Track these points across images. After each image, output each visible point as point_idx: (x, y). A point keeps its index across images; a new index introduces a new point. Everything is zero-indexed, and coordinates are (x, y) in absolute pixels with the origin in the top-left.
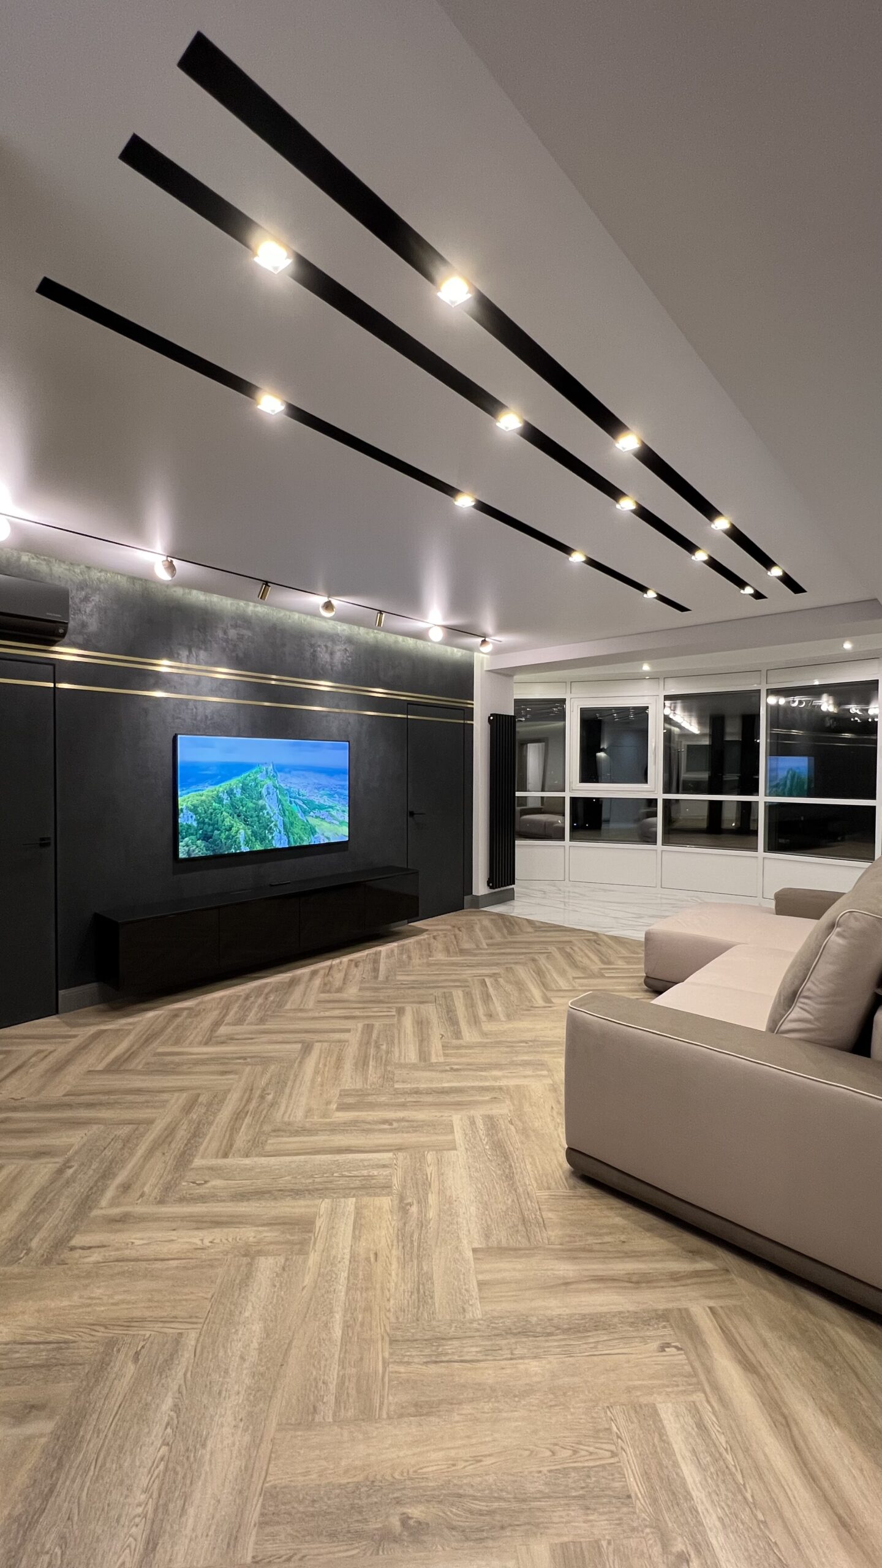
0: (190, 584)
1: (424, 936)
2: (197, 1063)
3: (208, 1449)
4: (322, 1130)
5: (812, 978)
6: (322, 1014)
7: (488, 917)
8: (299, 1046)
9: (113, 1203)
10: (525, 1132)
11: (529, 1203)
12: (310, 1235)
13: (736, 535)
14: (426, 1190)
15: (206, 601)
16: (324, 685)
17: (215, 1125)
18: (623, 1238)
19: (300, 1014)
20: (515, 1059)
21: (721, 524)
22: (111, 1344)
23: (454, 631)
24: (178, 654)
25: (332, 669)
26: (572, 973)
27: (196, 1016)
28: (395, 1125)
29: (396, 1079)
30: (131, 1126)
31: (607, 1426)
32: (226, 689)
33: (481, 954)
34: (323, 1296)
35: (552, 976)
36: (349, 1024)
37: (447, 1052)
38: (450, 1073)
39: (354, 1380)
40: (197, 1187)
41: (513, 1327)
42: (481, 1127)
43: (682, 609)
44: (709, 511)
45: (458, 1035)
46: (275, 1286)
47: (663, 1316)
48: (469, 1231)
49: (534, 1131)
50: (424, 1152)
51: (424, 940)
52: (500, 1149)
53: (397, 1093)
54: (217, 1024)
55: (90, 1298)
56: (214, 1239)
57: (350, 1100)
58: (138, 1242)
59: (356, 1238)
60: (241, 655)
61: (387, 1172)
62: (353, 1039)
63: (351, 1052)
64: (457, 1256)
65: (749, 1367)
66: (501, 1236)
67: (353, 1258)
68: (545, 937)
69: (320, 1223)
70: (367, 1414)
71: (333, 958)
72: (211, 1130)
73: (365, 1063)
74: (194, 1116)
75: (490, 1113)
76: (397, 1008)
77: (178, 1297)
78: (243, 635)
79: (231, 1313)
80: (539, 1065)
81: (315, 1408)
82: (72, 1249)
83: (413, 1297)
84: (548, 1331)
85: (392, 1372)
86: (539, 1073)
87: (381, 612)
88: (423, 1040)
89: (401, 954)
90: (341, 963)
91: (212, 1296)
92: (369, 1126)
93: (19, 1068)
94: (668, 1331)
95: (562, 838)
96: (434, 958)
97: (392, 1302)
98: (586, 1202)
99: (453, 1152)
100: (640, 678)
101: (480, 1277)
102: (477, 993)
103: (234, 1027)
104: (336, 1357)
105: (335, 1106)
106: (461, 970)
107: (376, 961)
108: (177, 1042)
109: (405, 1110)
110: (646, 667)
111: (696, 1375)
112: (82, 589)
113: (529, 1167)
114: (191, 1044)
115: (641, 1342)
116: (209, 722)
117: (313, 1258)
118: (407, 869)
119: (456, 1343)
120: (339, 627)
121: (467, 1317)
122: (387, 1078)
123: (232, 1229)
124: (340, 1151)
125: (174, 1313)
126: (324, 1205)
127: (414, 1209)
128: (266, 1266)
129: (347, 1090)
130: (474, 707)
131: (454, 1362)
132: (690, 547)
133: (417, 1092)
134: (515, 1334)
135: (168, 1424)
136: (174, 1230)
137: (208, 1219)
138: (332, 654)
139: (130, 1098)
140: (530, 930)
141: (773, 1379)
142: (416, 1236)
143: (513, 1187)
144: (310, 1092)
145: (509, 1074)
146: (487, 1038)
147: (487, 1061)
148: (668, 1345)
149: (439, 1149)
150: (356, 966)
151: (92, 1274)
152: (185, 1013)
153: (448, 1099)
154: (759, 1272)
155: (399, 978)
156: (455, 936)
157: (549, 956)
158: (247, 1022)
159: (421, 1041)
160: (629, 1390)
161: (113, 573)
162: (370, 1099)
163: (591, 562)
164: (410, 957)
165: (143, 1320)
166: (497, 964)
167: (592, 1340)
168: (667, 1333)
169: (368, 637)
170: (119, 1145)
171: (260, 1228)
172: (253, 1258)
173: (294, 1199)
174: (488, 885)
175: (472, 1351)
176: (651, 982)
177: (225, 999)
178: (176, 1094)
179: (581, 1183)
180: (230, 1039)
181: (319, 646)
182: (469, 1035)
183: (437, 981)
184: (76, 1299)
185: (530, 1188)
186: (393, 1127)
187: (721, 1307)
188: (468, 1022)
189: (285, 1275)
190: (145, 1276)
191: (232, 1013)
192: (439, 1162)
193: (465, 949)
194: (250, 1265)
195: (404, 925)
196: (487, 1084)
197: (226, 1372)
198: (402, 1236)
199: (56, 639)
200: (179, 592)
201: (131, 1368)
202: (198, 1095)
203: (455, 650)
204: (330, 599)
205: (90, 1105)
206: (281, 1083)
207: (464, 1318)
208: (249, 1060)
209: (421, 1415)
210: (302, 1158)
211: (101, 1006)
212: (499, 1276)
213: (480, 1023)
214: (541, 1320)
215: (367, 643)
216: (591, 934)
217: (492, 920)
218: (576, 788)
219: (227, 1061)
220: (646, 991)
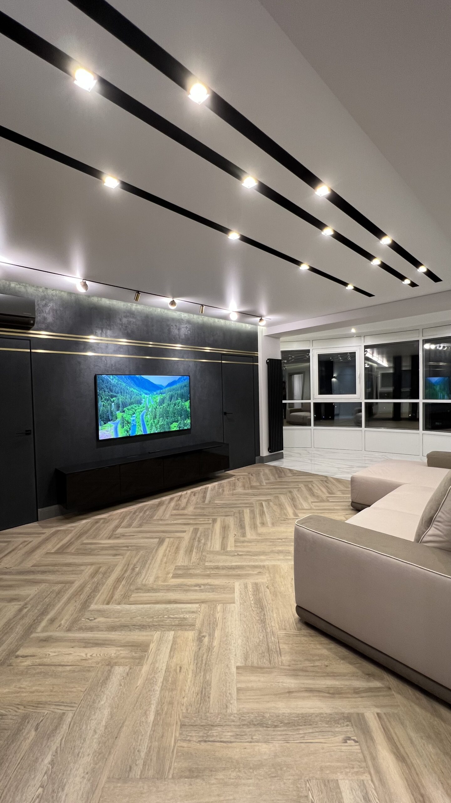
0: (101, 295)
1: (233, 479)
2: (103, 549)
3: (65, 791)
4: (161, 590)
5: (441, 510)
6: (172, 522)
7: (268, 468)
8: (158, 540)
9: (43, 631)
10: (275, 594)
11: (273, 638)
12: (146, 653)
13: (395, 247)
14: (215, 628)
15: (110, 304)
16: (178, 347)
17: (105, 585)
18: (326, 663)
19: (161, 522)
20: (274, 549)
21: (386, 241)
22: (25, 718)
23: (244, 314)
24: (96, 332)
25: (179, 338)
26: (311, 499)
27: (108, 522)
28: (202, 587)
29: (207, 560)
30: (62, 585)
31: (306, 795)
32: (122, 350)
33: (263, 488)
34: (147, 693)
35: (299, 501)
36: (186, 528)
37: (237, 544)
38: (237, 557)
39: (156, 750)
40: (90, 622)
41: (254, 720)
42: (251, 590)
43: (370, 295)
44: (378, 233)
45: (244, 535)
46: (121, 685)
47: (347, 718)
48: (236, 655)
49: (280, 593)
50: (216, 604)
51: (232, 481)
52: (260, 605)
53: (206, 568)
54: (117, 527)
55: (20, 688)
56: (93, 654)
57: (180, 572)
58: (52, 654)
59: (171, 657)
60: (130, 332)
61: (194, 616)
62: (187, 536)
63: (185, 544)
64: (227, 671)
65: (401, 758)
66: (254, 659)
67: (167, 670)
68: (299, 479)
69: (153, 646)
70: (160, 775)
71: (183, 491)
72: (103, 588)
73: (191, 551)
74: (95, 579)
75: (257, 581)
76: (212, 519)
77: (67, 690)
78: (130, 321)
79: (94, 702)
80: (287, 553)
81: (131, 767)
82: (17, 657)
83: (198, 696)
84: (275, 724)
85: (179, 747)
86: (287, 557)
87: (202, 305)
88: (224, 538)
89: (219, 488)
90: (186, 493)
91: (86, 690)
92: (188, 588)
93: (13, 550)
94: (349, 728)
95: (310, 425)
96: (236, 491)
97: (186, 699)
98: (305, 639)
99: (232, 605)
100: (351, 336)
101: (239, 685)
102: (257, 511)
103: (125, 529)
104: (148, 734)
105: (171, 575)
106: (251, 498)
107: (205, 492)
108: (94, 538)
109: (209, 578)
110: (353, 330)
111: (365, 761)
112: (44, 300)
113: (275, 615)
114: (101, 539)
115: (332, 735)
116: (113, 368)
117: (145, 668)
118: (224, 443)
119: (219, 729)
120: (182, 315)
121: (228, 711)
122: (202, 559)
123: (103, 648)
124: (170, 602)
125: (62, 700)
126: (157, 635)
127: (206, 640)
128: (119, 671)
129: (179, 566)
130: (259, 355)
131: (216, 742)
132: (369, 257)
133: (217, 568)
134: (255, 725)
135: (46, 773)
136: (72, 647)
137: (92, 641)
138: (179, 329)
139: (65, 568)
140: (290, 475)
141: (415, 766)
142: (205, 657)
143: (264, 627)
144: (159, 566)
145: (270, 558)
146: (260, 537)
147: (258, 550)
148: (349, 738)
149: (225, 603)
150: (194, 495)
151: (25, 673)
152: (102, 521)
153: (234, 572)
154: (410, 691)
155: (216, 502)
156: (249, 478)
157: (299, 489)
158: (132, 526)
159: (223, 538)
160: (322, 769)
161: (60, 291)
162: (191, 571)
163: (313, 270)
164: (223, 491)
165: (46, 703)
166: (270, 494)
167: (301, 732)
168: (349, 730)
169: (199, 320)
170: (53, 595)
171: (119, 648)
172: (112, 667)
173: (140, 630)
174: (269, 450)
175: (228, 735)
176: (353, 504)
177: (124, 513)
178: (89, 567)
179: (304, 627)
180: (123, 536)
181: (172, 325)
182: (250, 535)
183: (235, 504)
184: (12, 688)
185: (274, 628)
186: (201, 588)
187: (385, 713)
188: (251, 527)
189: (128, 678)
190: (51, 676)
191: (126, 521)
192: (224, 611)
193: (253, 486)
194: (110, 671)
195: (223, 472)
196: (257, 564)
197: (85, 740)
198: (197, 656)
199: (31, 326)
200: (95, 300)
201: (33, 733)
202: (100, 567)
203: (247, 325)
204: (174, 299)
205: (43, 572)
206: (144, 562)
207: (226, 712)
208: (130, 548)
209: (192, 777)
210: (148, 606)
211: (60, 517)
212: (250, 685)
213: (257, 528)
214: (272, 716)
215: (198, 323)
216: (324, 477)
217: (270, 469)
218: (316, 397)
219: (118, 548)
220: (352, 510)
